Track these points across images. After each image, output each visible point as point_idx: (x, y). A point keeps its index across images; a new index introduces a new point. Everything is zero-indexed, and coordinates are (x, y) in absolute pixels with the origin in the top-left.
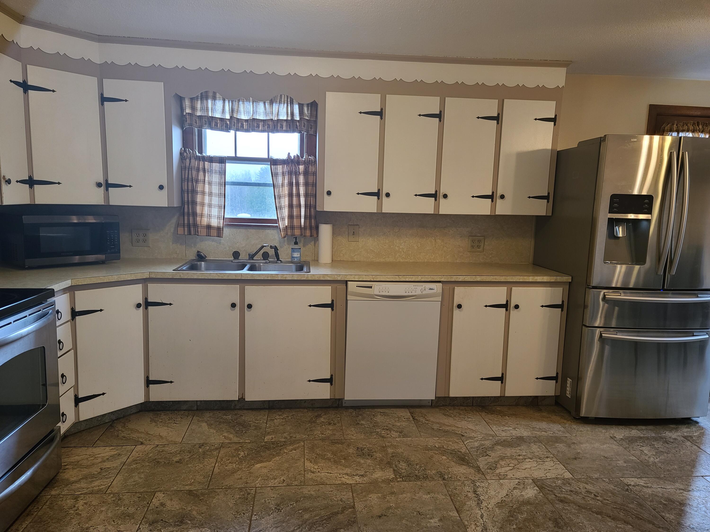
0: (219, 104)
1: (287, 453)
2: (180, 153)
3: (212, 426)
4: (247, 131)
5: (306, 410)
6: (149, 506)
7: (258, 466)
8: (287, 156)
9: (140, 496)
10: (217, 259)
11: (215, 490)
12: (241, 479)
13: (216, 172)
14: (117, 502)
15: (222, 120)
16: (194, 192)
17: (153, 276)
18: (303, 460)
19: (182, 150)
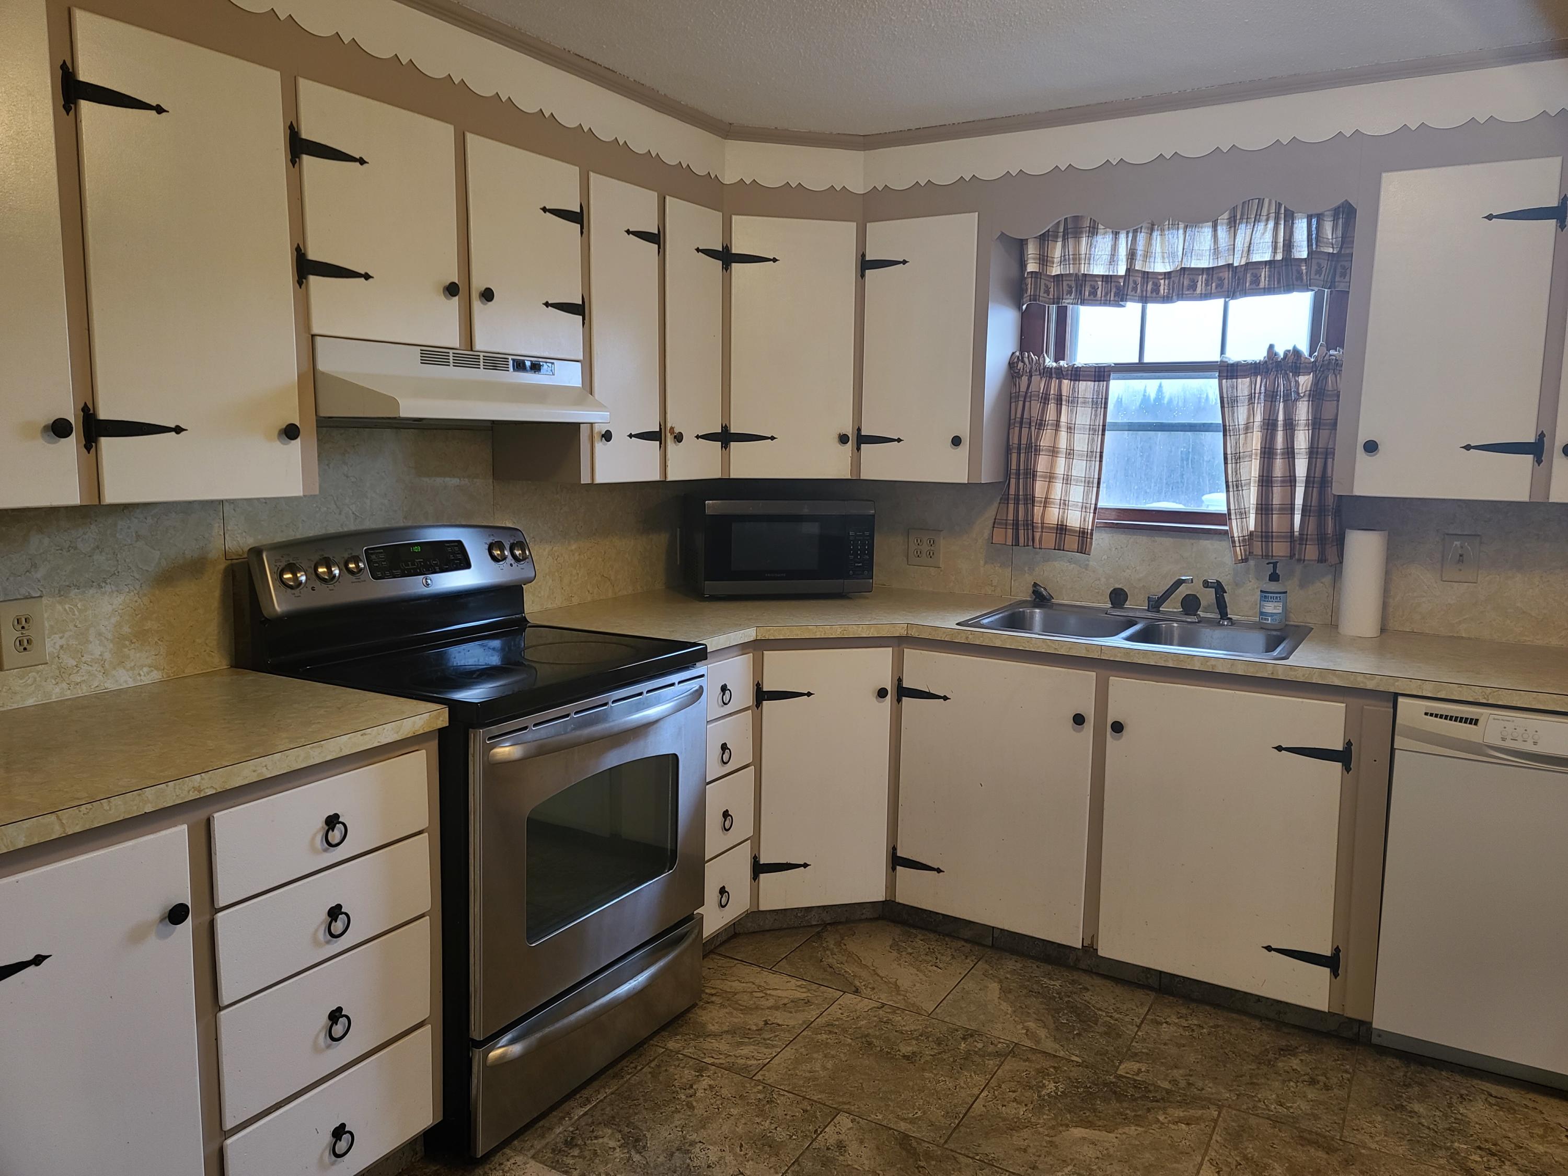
0: (1103, 243)
1: (1163, 1124)
2: (1009, 363)
3: (1009, 996)
4: (1167, 299)
5: (1257, 1024)
6: (816, 1137)
7: (1078, 1132)
8: (1265, 354)
9: (809, 1108)
10: (1078, 603)
11: (958, 1156)
12: (1025, 1151)
13: (1084, 403)
14: (764, 1105)
15: (1107, 279)
16: (1032, 449)
17: (914, 633)
18: (1199, 1159)
19: (1014, 357)
